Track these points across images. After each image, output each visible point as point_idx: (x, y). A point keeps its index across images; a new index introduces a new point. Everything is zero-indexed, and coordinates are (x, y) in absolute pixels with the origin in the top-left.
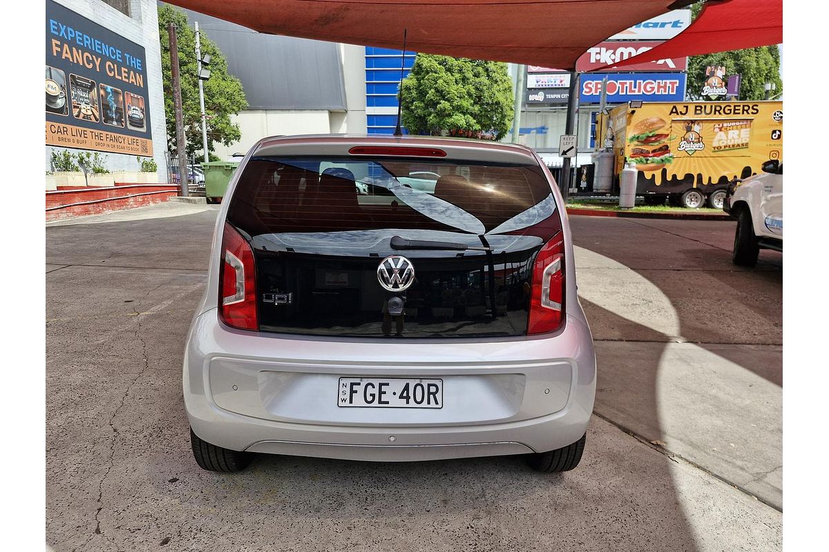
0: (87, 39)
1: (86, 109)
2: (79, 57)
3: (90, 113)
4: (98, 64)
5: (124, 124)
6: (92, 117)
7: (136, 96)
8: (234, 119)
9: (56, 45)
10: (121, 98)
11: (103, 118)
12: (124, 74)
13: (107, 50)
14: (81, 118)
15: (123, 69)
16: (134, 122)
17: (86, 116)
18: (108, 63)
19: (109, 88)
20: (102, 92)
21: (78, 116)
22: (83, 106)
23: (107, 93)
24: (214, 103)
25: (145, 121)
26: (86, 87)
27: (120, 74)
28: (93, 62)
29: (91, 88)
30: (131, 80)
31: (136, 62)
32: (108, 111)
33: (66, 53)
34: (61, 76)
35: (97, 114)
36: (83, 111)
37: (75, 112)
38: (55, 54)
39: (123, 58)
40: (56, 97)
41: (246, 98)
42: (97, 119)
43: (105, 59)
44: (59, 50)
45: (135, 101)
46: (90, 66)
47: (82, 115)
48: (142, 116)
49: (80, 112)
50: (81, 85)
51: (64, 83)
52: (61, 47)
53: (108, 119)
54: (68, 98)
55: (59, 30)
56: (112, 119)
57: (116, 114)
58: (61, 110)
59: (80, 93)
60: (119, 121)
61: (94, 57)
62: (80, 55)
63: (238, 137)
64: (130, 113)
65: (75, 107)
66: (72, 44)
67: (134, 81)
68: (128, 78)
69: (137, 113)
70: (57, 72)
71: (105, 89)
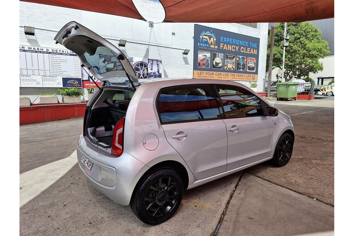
0: (234, 41)
1: (230, 66)
2: (230, 48)
3: (231, 67)
4: (237, 49)
5: (245, 70)
6: (232, 69)
7: (252, 58)
8: (320, 60)
9: (222, 45)
10: (246, 60)
11: (236, 68)
12: (248, 51)
13: (242, 43)
14: (227, 69)
15: (248, 49)
16: (250, 68)
17: (230, 68)
18: (242, 48)
19: (241, 57)
20: (237, 59)
21: (226, 69)
22: (229, 65)
23: (239, 59)
24: (310, 54)
25: (255, 68)
26: (231, 58)
27: (246, 51)
28: (236, 48)
29: (233, 58)
30: (251, 52)
31: (255, 45)
32: (239, 66)
33: (225, 47)
34: (222, 56)
35: (234, 67)
36: (229, 67)
37: (225, 67)
38: (221, 49)
39: (249, 44)
40: (219, 63)
41: (330, 50)
42: (234, 69)
43: (240, 46)
44: (223, 47)
45: (252, 60)
46: (234, 50)
47: (228, 68)
48: (254, 66)
49: (227, 68)
50: (229, 58)
51: (222, 58)
52: (224, 46)
53: (238, 68)
54: (224, 63)
55: (223, 40)
56: (240, 68)
57: (242, 66)
58: (220, 68)
59: (228, 60)
60: (243, 69)
61: (236, 46)
62: (231, 46)
63: (321, 69)
64: (249, 65)
65: (226, 66)
66: (228, 43)
67: (253, 52)
68: (250, 52)
69: (252, 65)
70: (221, 55)
71: (239, 58)
